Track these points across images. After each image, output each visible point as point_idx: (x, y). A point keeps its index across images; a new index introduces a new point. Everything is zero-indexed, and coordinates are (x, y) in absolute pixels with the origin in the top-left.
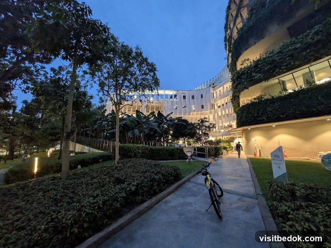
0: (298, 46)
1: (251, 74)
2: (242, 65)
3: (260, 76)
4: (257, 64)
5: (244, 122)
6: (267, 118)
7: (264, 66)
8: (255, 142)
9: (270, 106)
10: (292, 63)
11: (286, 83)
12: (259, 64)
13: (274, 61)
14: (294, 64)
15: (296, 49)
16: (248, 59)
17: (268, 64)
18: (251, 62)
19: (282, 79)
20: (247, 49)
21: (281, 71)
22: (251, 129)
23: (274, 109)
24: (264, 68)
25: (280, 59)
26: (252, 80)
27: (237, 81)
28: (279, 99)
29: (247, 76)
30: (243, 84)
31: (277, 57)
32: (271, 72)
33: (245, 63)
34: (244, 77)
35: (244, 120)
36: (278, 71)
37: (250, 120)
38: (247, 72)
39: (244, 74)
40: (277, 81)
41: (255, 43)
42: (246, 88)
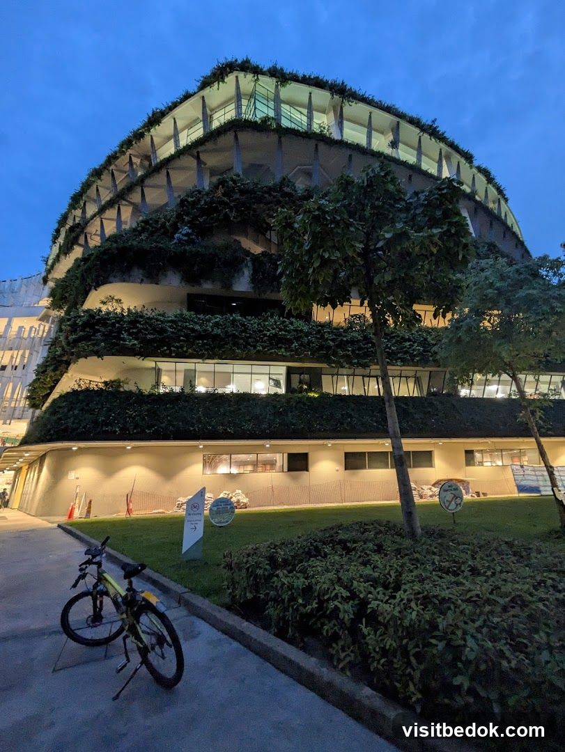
0: (197, 327)
1: (119, 332)
2: (104, 303)
3: (134, 345)
4: (135, 321)
5: (66, 430)
6: (121, 429)
7: (146, 329)
8: (78, 482)
9: (134, 406)
10: (185, 349)
11: (163, 373)
12: (139, 322)
13: (163, 330)
14: (186, 352)
15: (193, 330)
16: (120, 300)
17: (154, 329)
18: (123, 309)
19: (161, 365)
20: (124, 281)
21: (168, 352)
22: (80, 448)
23: (139, 415)
24: (146, 334)
25: (172, 333)
26: (118, 344)
27: (82, 330)
28: (153, 397)
29: (111, 332)
30: (93, 345)
31: (170, 327)
32: (154, 347)
33: (110, 303)
34: (102, 329)
35: (70, 425)
36: (165, 350)
37: (84, 427)
38: (113, 324)
39: (105, 325)
40: (152, 364)
41: (142, 281)
42: (99, 354)
